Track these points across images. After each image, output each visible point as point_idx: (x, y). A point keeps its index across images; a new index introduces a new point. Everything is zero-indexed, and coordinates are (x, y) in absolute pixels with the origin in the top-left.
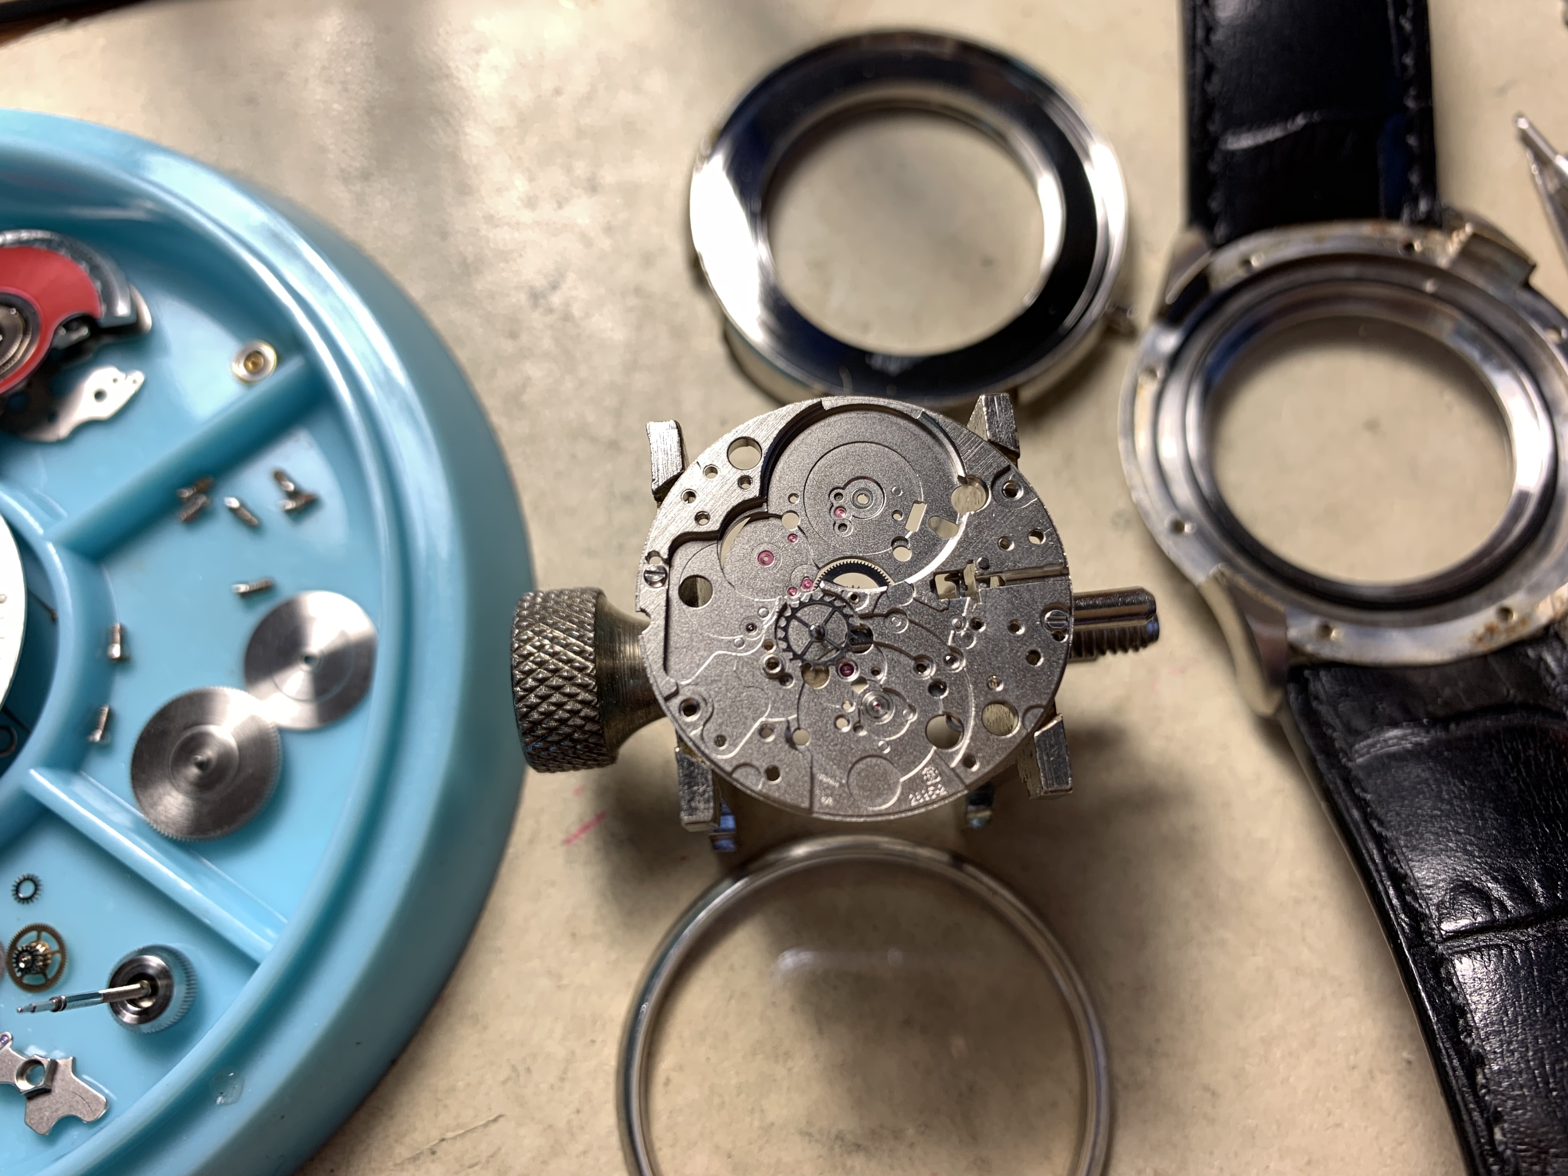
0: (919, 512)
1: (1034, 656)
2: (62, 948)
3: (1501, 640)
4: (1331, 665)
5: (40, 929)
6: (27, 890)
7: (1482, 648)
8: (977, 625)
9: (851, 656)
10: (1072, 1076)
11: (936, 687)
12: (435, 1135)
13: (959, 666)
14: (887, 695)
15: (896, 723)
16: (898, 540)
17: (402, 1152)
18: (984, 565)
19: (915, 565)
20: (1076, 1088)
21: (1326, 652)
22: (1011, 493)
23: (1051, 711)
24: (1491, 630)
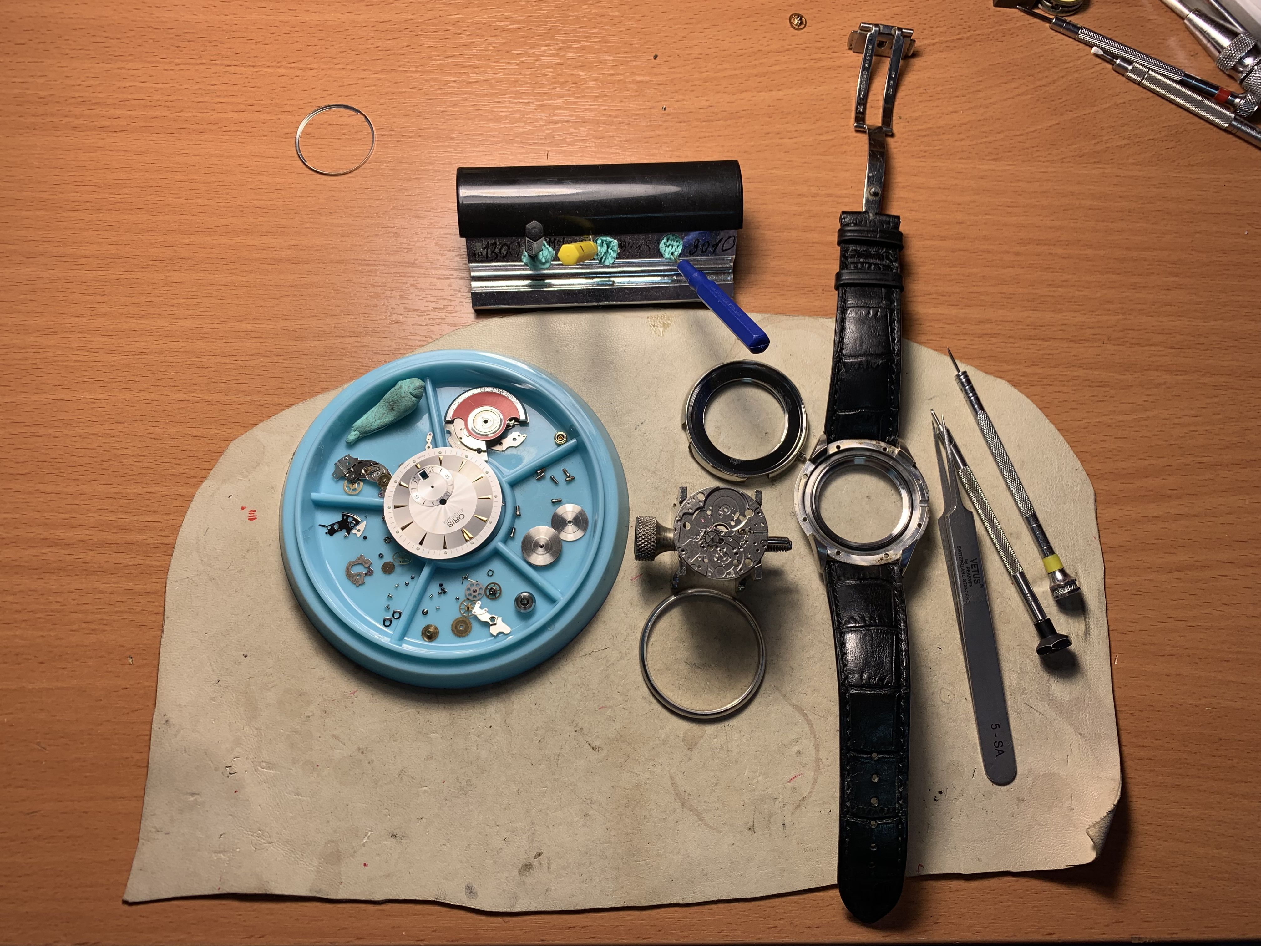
0: (738, 514)
1: (758, 550)
2: (500, 590)
3: (884, 562)
4: (839, 562)
5: (495, 584)
6: (490, 574)
7: (878, 564)
8: (746, 541)
9: (719, 545)
10: (756, 658)
11: (736, 553)
12: (591, 650)
13: (741, 550)
14: (725, 554)
15: (727, 560)
16: (732, 520)
17: (582, 653)
18: (750, 529)
19: (735, 526)
20: (757, 661)
21: (838, 558)
22: (758, 513)
23: (760, 562)
24: (882, 559)
